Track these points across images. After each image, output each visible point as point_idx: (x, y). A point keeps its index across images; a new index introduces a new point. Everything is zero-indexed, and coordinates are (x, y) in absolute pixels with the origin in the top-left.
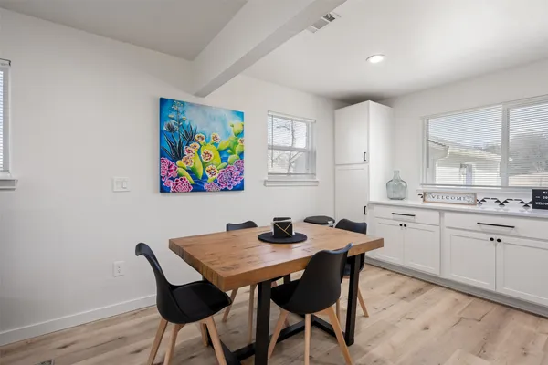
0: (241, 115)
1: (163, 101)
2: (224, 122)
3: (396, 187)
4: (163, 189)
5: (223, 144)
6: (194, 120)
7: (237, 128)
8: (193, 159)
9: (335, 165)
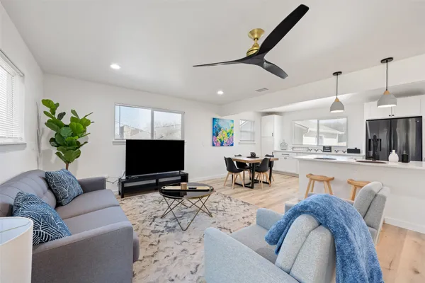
0: (233, 121)
1: (214, 119)
2: (228, 124)
3: (283, 145)
4: (214, 145)
5: (228, 131)
6: (221, 124)
7: (232, 126)
8: (220, 136)
9: (261, 137)
